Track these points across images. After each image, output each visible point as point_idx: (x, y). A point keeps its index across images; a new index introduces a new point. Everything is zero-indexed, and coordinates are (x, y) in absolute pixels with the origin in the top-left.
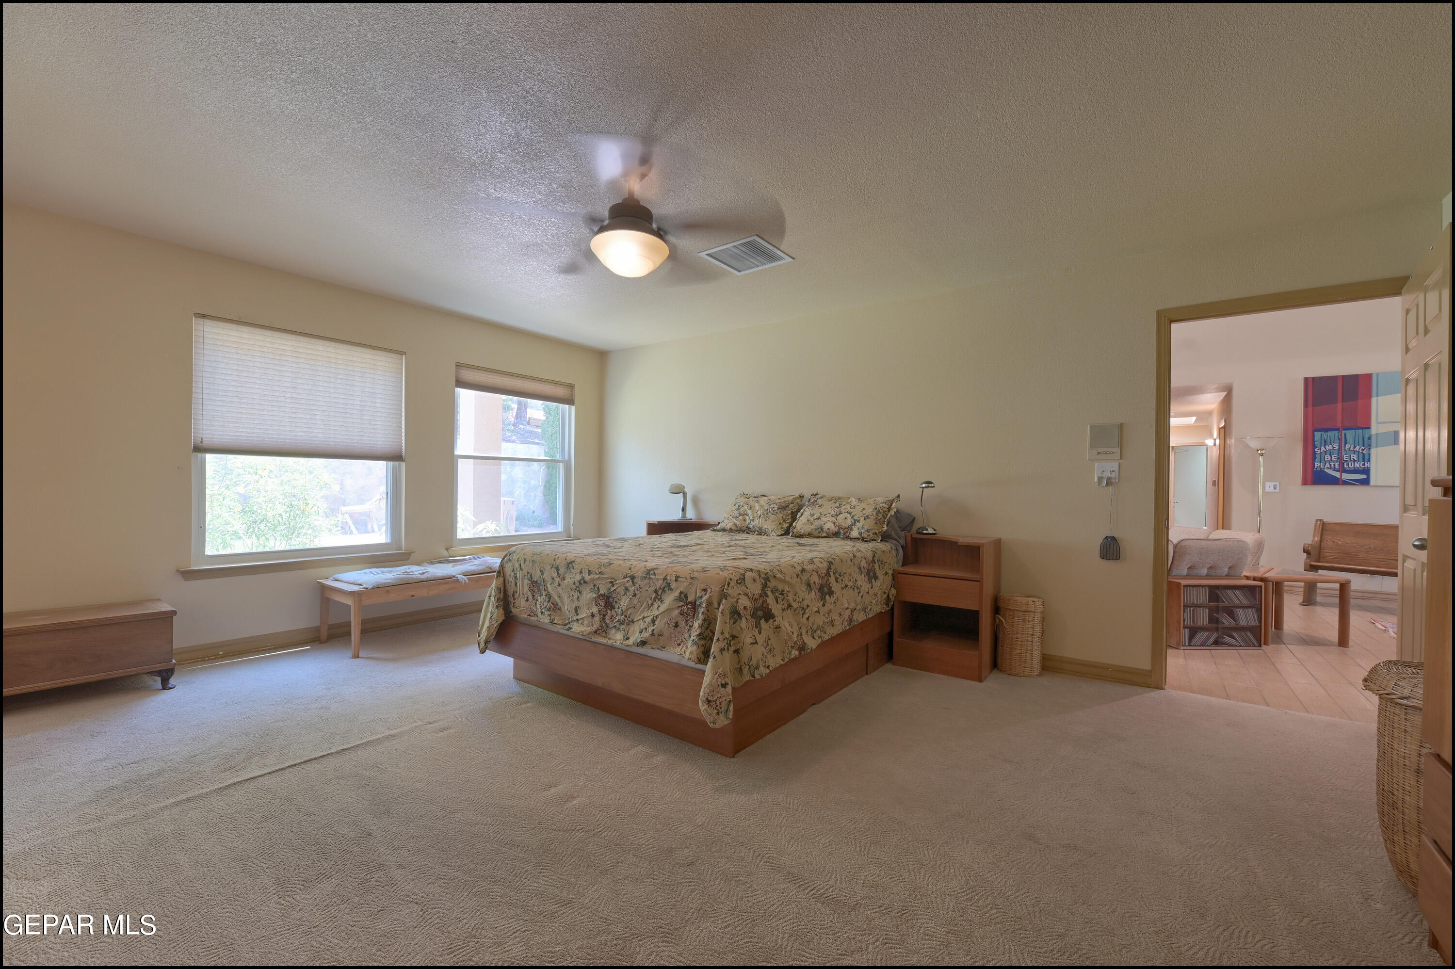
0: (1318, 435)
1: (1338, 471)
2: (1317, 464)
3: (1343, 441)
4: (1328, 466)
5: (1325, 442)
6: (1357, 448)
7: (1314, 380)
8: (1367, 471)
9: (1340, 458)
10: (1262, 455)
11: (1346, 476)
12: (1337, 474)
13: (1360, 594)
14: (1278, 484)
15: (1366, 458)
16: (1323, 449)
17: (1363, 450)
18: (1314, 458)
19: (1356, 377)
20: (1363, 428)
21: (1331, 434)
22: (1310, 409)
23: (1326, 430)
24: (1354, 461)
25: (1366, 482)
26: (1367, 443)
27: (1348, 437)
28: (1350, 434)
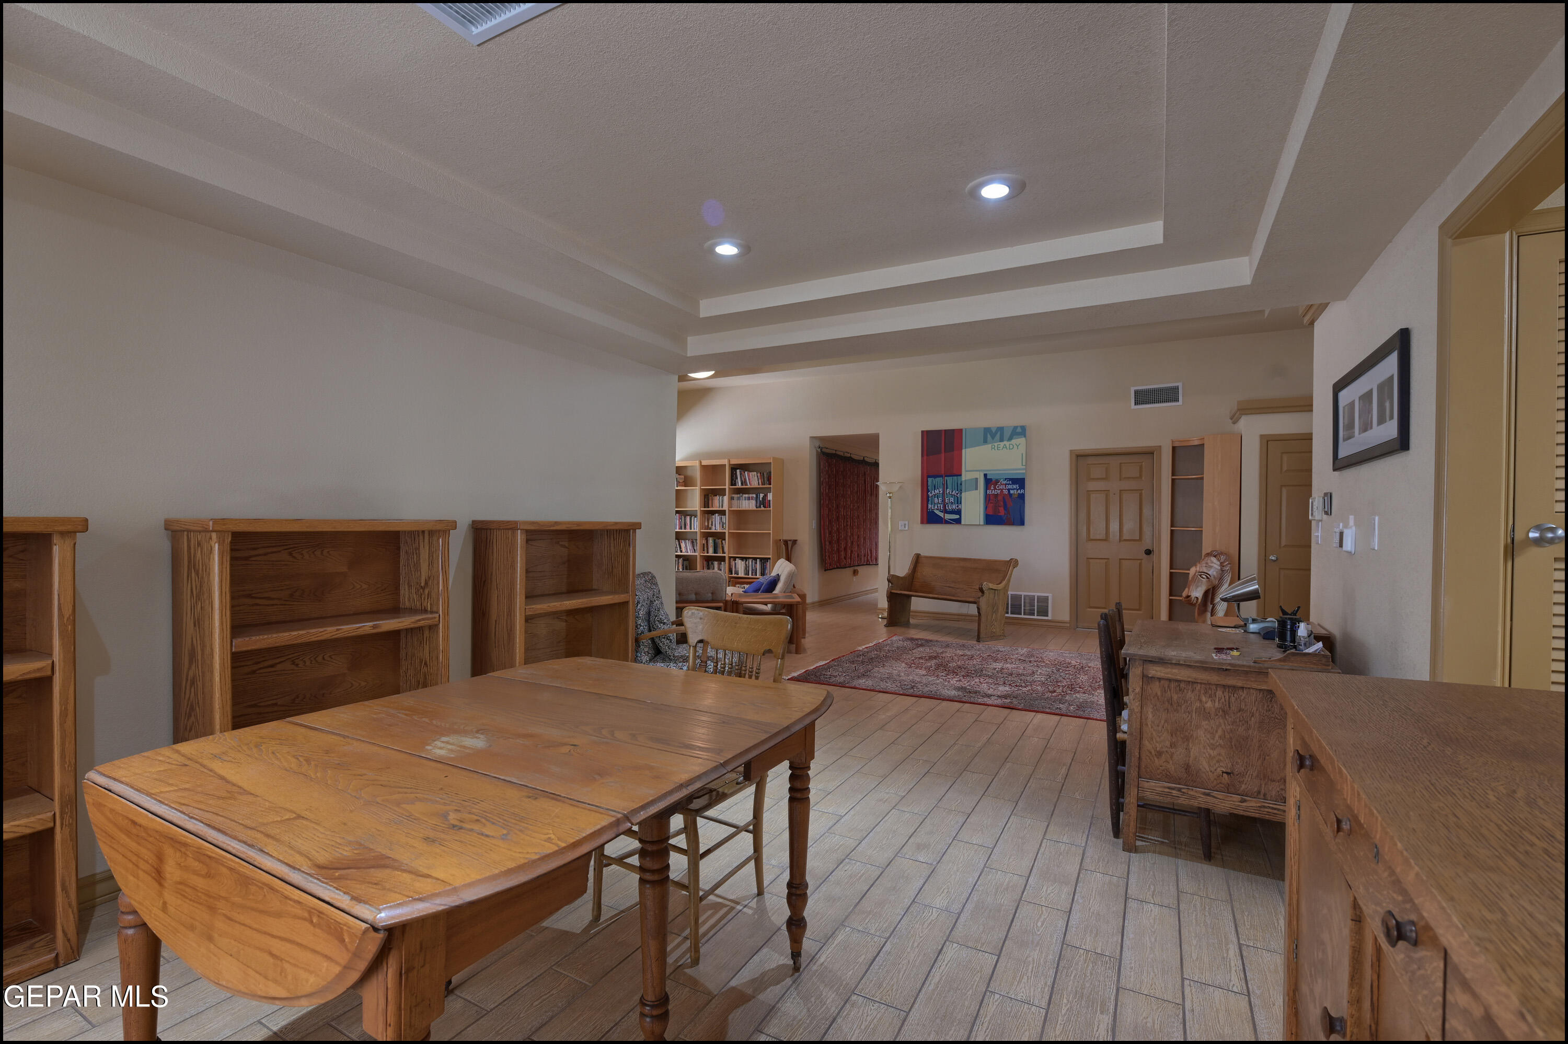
0: (930, 480)
1: (942, 512)
2: (930, 506)
3: (945, 486)
4: (935, 507)
5: (935, 487)
6: (954, 493)
7: (928, 432)
8: (959, 512)
9: (944, 500)
10: (890, 497)
11: (948, 517)
12: (941, 515)
13: (956, 617)
14: (907, 523)
15: (959, 501)
16: (933, 493)
17: (957, 494)
18: (928, 501)
19: (953, 431)
20: (957, 476)
21: (938, 479)
22: (925, 457)
23: (935, 476)
24: (952, 503)
25: (958, 521)
26: (959, 488)
27: (948, 481)
28: (949, 479)
